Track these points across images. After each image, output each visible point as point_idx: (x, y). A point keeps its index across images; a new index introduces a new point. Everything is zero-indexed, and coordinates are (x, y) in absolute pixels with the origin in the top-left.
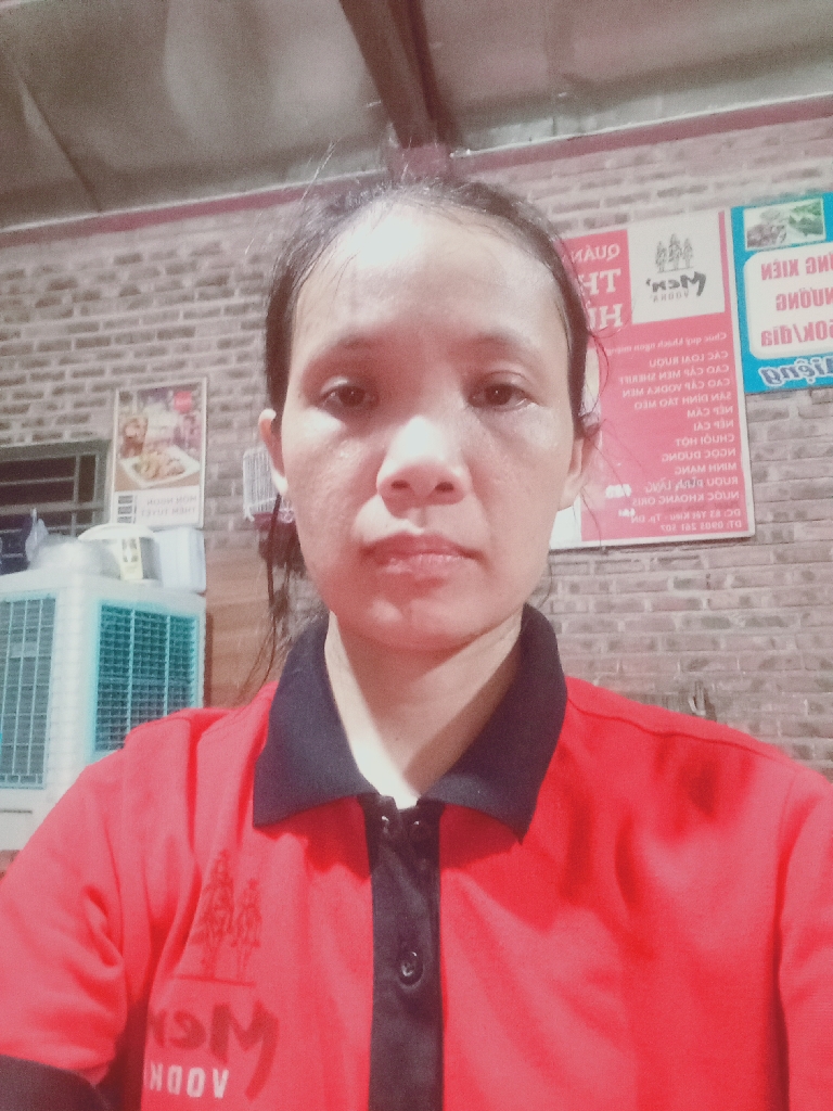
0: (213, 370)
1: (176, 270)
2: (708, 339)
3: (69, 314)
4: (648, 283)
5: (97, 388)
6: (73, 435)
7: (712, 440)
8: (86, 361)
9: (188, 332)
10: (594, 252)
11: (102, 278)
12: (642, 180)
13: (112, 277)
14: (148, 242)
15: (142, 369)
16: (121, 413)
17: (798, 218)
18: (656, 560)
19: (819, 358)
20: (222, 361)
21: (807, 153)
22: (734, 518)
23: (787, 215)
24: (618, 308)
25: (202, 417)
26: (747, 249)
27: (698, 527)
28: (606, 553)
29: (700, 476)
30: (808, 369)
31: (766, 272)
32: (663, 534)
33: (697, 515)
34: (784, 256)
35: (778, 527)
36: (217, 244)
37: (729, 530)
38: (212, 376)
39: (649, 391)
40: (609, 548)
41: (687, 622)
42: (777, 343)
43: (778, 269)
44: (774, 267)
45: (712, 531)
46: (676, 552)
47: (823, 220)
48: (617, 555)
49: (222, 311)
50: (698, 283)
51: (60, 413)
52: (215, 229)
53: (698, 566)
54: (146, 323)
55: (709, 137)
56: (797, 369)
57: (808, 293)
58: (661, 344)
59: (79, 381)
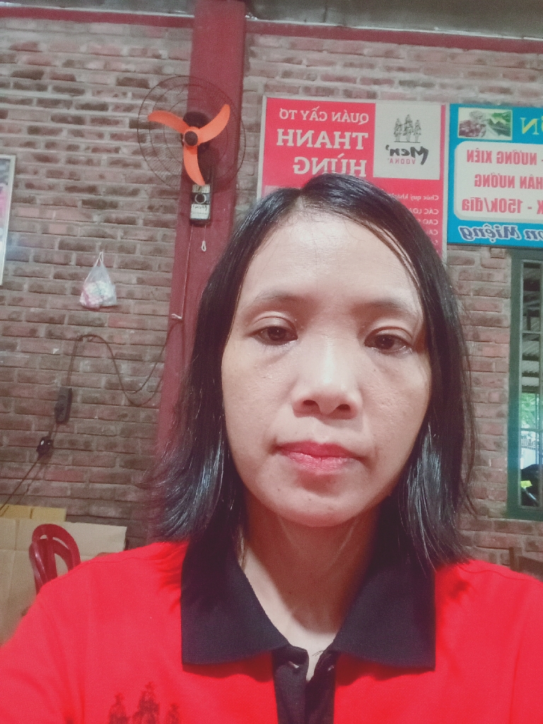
0: (21, 150)
4: (387, 147)
10: (350, 117)
12: (389, 69)
17: (495, 121)
19: (498, 225)
20: (29, 144)
21: (504, 76)
23: (488, 117)
24: (363, 162)
25: (8, 190)
30: (492, 232)
31: (470, 156)
34: (484, 147)
36: (35, 44)
38: (20, 156)
42: (472, 210)
43: (478, 156)
44: (475, 154)
47: (511, 127)
49: (35, 101)
50: (422, 155)
52: (34, 31)
55: (438, 48)
56: (484, 231)
57: (496, 176)
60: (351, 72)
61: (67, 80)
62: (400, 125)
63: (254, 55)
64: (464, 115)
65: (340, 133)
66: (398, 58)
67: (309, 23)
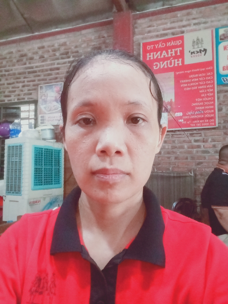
1: (54, 50)
2: (207, 69)
3: (25, 64)
4: (190, 52)
5: (34, 85)
6: (28, 99)
7: (207, 99)
8: (30, 78)
9: (58, 69)
11: (34, 53)
12: (189, 20)
13: (36, 53)
14: (47, 42)
15: (46, 80)
16: (40, 92)
18: (189, 134)
22: (212, 122)
26: (220, 41)
27: (201, 124)
28: (174, 132)
29: (202, 110)
31: (225, 48)
32: (190, 126)
33: (201, 121)
35: (225, 124)
37: (211, 126)
39: (189, 85)
40: (175, 131)
41: (197, 152)
45: (205, 126)
46: (195, 132)
48: (178, 133)
50: (204, 52)
51: (24, 92)
53: (201, 136)
54: (46, 66)
58: (193, 71)
59: (29, 83)
60: (173, 25)
61: (76, 53)
62: (195, 42)
63: (136, 28)
64: (221, 32)
65: (170, 50)
66: (192, 14)
67: (157, 9)
